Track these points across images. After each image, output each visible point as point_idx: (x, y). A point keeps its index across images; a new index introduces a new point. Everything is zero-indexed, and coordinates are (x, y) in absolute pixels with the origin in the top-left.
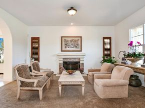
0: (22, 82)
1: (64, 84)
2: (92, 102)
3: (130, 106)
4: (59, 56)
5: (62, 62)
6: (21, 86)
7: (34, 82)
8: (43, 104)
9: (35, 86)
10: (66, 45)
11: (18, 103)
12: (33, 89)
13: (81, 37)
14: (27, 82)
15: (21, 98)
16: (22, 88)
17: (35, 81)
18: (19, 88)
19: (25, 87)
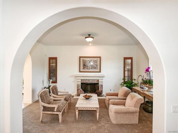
0: (44, 107)
1: (80, 109)
2: (104, 126)
3: (137, 131)
4: (77, 77)
5: (80, 83)
6: (43, 111)
7: (54, 108)
8: (62, 127)
9: (55, 111)
10: (84, 65)
11: (42, 125)
12: (54, 113)
13: (100, 57)
14: (49, 107)
15: (44, 121)
16: (44, 112)
17: (56, 106)
18: (42, 112)
19: (47, 111)
